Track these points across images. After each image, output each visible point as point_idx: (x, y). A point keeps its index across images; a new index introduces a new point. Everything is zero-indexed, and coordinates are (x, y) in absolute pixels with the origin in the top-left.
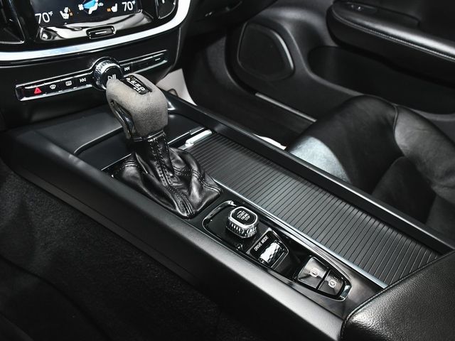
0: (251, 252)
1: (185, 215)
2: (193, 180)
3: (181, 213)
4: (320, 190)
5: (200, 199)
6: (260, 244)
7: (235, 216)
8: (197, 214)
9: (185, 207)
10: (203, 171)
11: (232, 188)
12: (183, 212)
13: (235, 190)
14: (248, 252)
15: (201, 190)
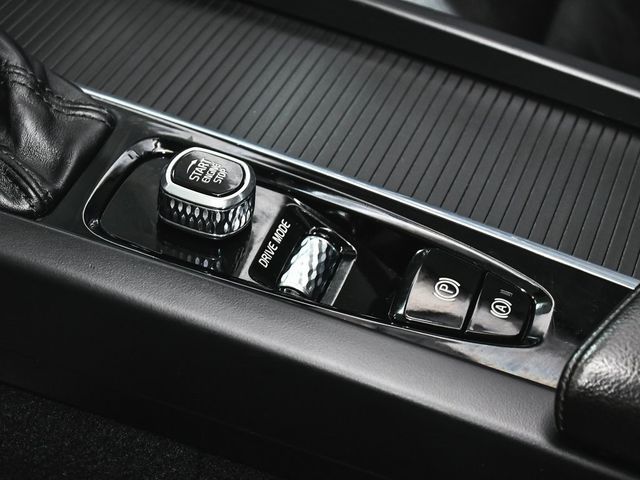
0: (251, 272)
1: (25, 206)
2: (16, 97)
3: (10, 204)
4: (404, 61)
5: (55, 151)
6: (271, 246)
7: (181, 179)
8: (60, 195)
9: (16, 182)
10: (36, 66)
11: (139, 102)
12: (15, 199)
13: (152, 107)
14: (245, 275)
15: (48, 124)
